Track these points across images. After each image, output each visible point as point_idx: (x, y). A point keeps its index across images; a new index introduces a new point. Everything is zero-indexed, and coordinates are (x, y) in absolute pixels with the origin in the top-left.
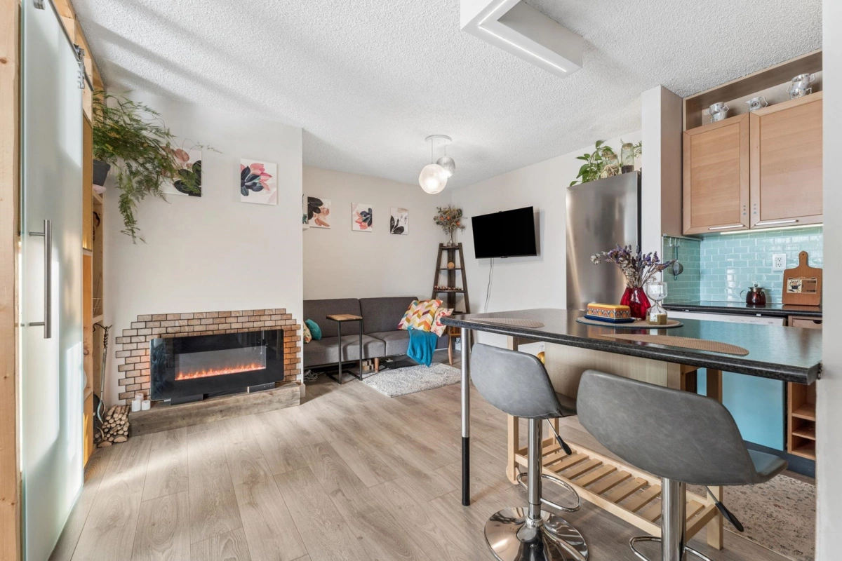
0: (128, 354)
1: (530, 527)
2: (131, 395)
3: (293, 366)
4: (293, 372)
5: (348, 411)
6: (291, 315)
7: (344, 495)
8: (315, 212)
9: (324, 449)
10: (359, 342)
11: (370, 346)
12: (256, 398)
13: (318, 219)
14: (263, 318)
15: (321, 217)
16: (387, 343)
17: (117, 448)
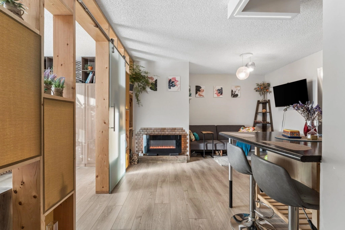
0: (138, 139)
1: (250, 221)
2: (139, 151)
3: (185, 149)
4: (185, 151)
5: (203, 168)
6: (185, 130)
7: (188, 192)
8: (198, 91)
9: (189, 178)
10: (212, 143)
11: (217, 145)
12: (172, 158)
13: (199, 94)
14: (175, 131)
15: (201, 93)
16: (225, 144)
17: (135, 165)
